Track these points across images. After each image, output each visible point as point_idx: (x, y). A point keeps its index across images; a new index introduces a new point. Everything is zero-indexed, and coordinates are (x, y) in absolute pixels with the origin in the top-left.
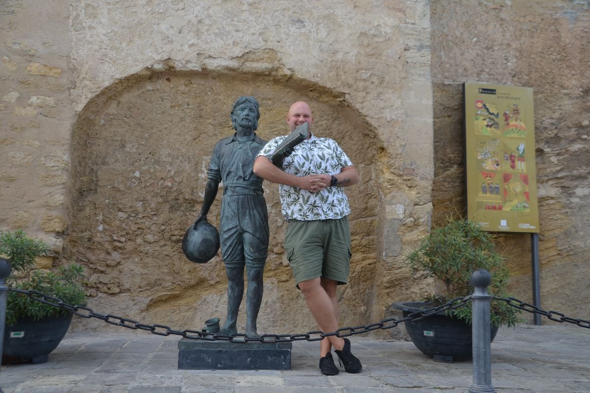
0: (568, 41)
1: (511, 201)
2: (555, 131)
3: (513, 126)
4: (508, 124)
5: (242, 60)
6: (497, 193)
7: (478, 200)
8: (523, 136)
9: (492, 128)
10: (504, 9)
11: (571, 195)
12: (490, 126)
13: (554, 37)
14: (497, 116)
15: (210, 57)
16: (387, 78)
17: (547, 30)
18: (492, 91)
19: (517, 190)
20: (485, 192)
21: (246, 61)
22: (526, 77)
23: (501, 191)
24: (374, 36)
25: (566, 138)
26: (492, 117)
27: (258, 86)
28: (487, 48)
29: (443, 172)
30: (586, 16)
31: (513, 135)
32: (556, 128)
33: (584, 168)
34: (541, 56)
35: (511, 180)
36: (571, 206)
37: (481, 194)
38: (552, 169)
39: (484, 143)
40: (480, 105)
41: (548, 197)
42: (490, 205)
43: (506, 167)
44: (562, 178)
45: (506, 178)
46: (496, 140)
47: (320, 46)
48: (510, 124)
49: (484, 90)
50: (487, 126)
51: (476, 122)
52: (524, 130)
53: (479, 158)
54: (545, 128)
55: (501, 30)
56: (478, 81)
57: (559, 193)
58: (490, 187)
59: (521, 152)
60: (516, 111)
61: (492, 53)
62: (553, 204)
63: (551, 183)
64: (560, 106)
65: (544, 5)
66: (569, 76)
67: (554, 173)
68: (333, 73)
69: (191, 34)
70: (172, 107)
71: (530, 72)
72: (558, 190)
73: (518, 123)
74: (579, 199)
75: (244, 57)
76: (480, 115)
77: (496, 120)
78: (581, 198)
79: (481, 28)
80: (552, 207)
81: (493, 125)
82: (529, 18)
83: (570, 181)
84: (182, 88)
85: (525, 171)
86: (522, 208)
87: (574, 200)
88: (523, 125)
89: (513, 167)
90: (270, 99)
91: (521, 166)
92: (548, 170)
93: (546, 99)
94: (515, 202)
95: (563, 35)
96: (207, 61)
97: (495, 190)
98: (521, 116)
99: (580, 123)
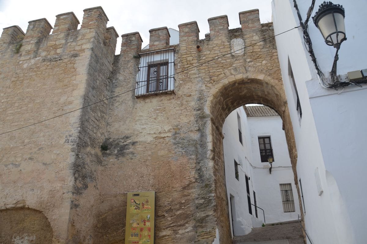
0: (174, 169)
1: (143, 239)
2: (170, 207)
3: (145, 208)
4: (143, 207)
5: (16, 204)
6: (137, 236)
7: (129, 240)
8: (149, 211)
9: (137, 210)
10: (148, 161)
11: (177, 233)
12: (136, 209)
13: (168, 168)
14: (139, 204)
15: (8, 205)
16: (56, 205)
17: (165, 166)
18: (138, 195)
19: (145, 234)
20: (132, 236)
21: (17, 204)
22: (157, 186)
23: (139, 235)
24: (54, 191)
25: (175, 209)
26: (137, 205)
27: (25, 211)
28: (141, 177)
29: (122, 228)
30: (181, 158)
31: (145, 212)
32: (170, 205)
33: (183, 221)
34: (163, 177)
35: (143, 231)
36: (176, 238)
37: (130, 237)
38: (168, 223)
39: (133, 216)
40: (133, 201)
41: (166, 235)
42: (134, 241)
43: (142, 225)
44: (173, 226)
45: (142, 230)
46: (138, 214)
47: (37, 197)
48: (144, 207)
49: (134, 195)
50: (135, 209)
51: (131, 208)
52: (150, 209)
53: (131, 222)
54: (165, 206)
55: (147, 169)
56: (138, 190)
57: (172, 233)
58: (135, 234)
59: (148, 218)
60: (147, 202)
61: (143, 179)
62: (167, 238)
63: (169, 229)
64: (172, 196)
65: (164, 157)
66: (176, 183)
67: (169, 225)
68: (40, 205)
69: (4, 198)
70: (4, 220)
71: (159, 184)
72: (172, 232)
73: (148, 206)
74: (180, 235)
75: (16, 203)
76: (133, 205)
77: (139, 206)
78: (181, 235)
79: (139, 170)
80: (167, 240)
81: (138, 208)
82: (157, 163)
83: (177, 227)
84: (5, 214)
85: (149, 226)
86: (147, 242)
87: (178, 236)
88: (150, 207)
89: (145, 225)
90: (28, 214)
91: (148, 224)
92: (166, 224)
93: (166, 194)
94: (144, 240)
95: (172, 167)
96: (7, 206)
97: (136, 235)
98: (149, 203)
99: (181, 202)
